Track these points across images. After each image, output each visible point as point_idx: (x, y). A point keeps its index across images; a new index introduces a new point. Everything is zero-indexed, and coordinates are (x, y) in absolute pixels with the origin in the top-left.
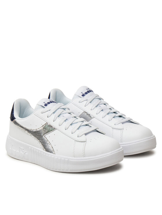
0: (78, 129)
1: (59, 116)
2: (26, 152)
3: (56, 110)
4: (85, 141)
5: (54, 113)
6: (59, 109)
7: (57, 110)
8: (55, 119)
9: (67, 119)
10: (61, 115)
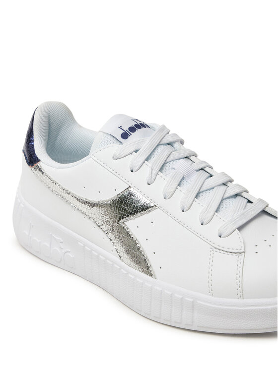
0: (217, 211)
1: (161, 170)
2: (69, 250)
3: (153, 151)
4: (242, 251)
5: (147, 159)
6: (160, 147)
7: (155, 149)
8: (153, 179)
9: (183, 178)
10: (168, 165)
